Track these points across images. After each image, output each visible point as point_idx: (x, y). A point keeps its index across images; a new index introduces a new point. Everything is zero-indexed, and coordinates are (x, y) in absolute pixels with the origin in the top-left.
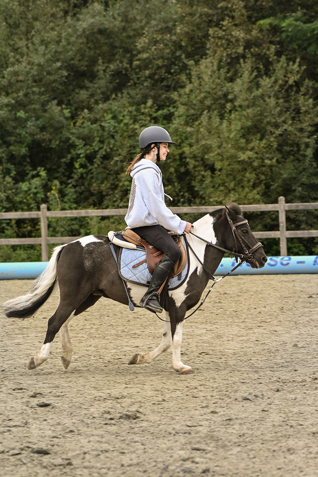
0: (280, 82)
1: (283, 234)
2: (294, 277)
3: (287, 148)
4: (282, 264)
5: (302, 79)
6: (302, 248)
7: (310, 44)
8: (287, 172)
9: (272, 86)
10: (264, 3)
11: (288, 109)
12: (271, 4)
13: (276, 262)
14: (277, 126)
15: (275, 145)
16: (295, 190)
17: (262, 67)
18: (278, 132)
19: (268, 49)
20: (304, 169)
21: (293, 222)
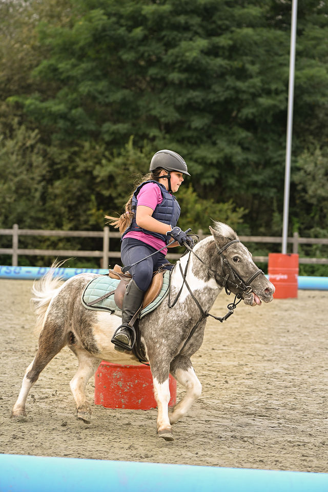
0: (20, 144)
1: (15, 252)
2: (22, 282)
3: (21, 191)
4: (15, 272)
5: (36, 143)
6: (28, 262)
7: (43, 118)
8: (21, 207)
9: (14, 147)
10: (12, 87)
11: (24, 164)
12: (16, 88)
13: (11, 271)
14: (15, 175)
15: (14, 188)
16: (25, 222)
17: (7, 132)
18: (17, 179)
19: (13, 119)
20: (33, 207)
21: (23, 244)
